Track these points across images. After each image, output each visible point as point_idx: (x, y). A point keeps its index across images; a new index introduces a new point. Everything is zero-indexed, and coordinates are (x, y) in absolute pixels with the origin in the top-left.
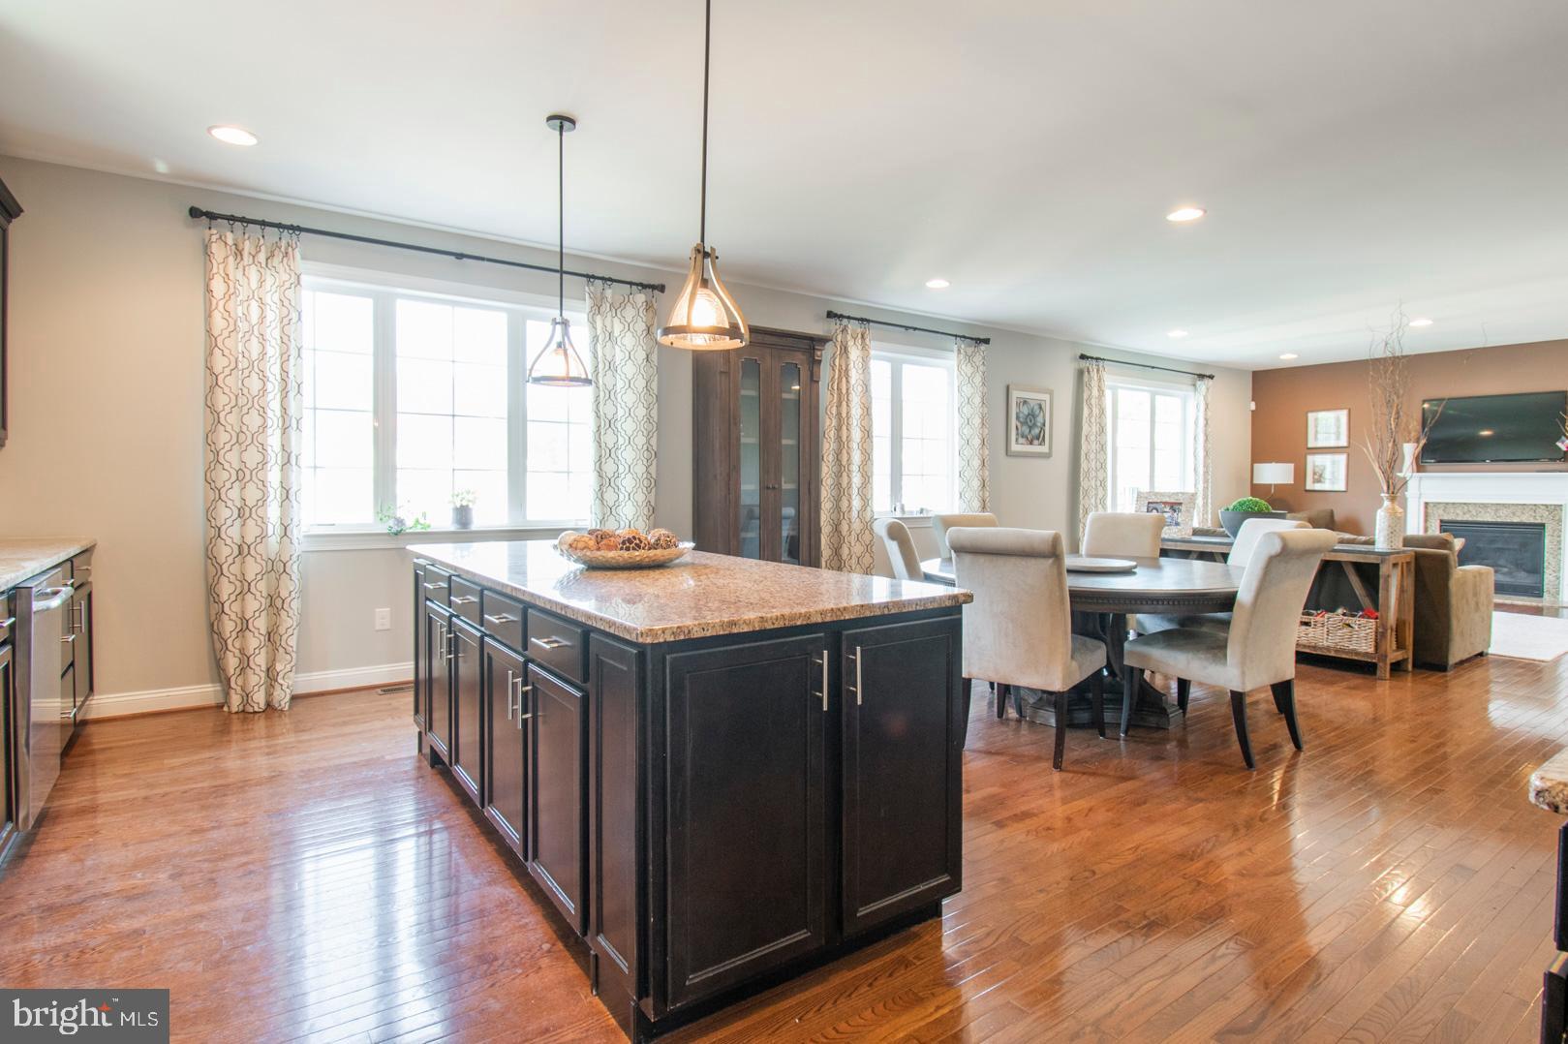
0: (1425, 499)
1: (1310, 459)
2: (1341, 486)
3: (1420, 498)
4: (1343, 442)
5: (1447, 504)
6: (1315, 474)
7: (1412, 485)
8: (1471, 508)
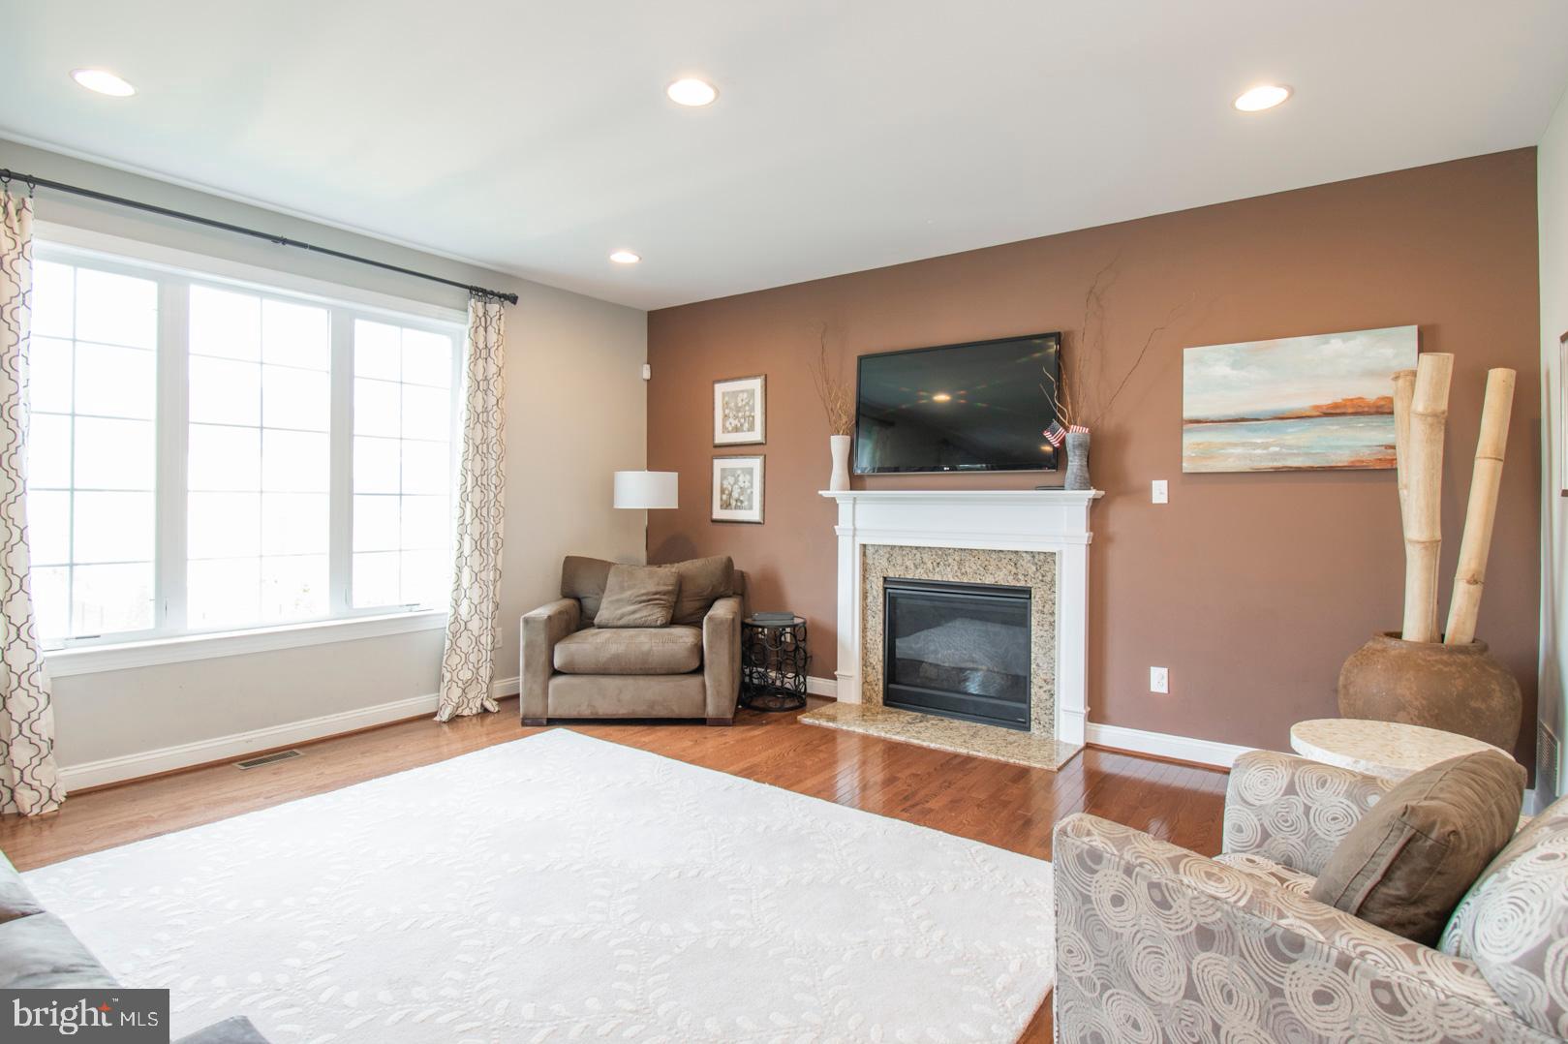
0: (861, 540)
1: (719, 464)
2: (754, 514)
3: (854, 536)
4: (757, 436)
5: (893, 547)
6: (722, 492)
7: (844, 510)
8: (926, 557)
